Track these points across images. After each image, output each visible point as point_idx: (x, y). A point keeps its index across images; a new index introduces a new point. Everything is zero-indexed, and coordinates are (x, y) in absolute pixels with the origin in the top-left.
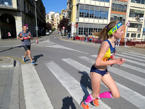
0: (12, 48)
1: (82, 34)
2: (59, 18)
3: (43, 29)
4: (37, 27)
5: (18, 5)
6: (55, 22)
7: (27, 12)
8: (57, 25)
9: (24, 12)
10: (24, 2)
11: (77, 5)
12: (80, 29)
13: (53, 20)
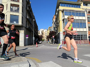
2: (47, 33)
3: (37, 39)
4: (34, 38)
5: (22, 23)
6: (44, 35)
7: (28, 27)
8: (45, 37)
9: (26, 28)
10: (26, 21)
13: (43, 34)
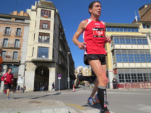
0: (47, 95)
1: (123, 81)
2: (87, 71)
4: (69, 78)
5: (53, 57)
7: (60, 63)
11: (113, 51)
12: (120, 75)
